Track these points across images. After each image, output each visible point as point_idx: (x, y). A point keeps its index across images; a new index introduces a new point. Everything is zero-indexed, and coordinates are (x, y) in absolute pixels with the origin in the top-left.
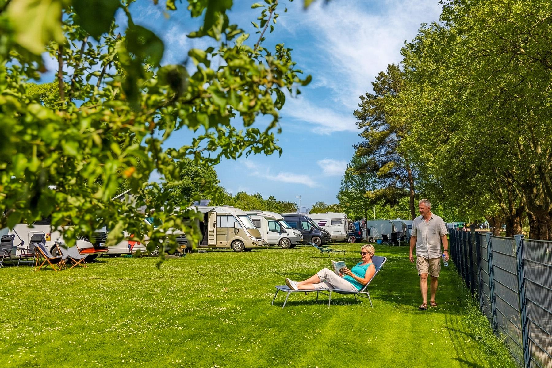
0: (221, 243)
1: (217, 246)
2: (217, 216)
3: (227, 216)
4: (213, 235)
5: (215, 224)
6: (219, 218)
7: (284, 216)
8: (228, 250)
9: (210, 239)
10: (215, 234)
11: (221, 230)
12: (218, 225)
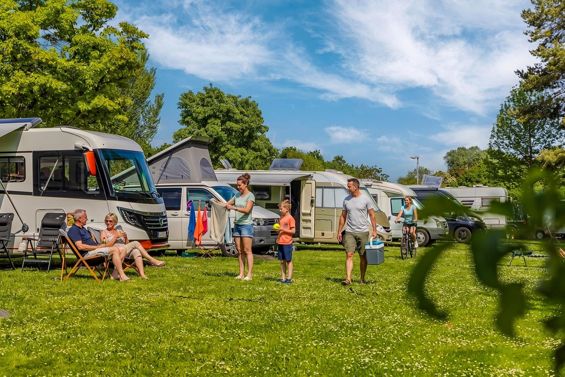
0: (323, 234)
1: (315, 240)
2: (317, 187)
3: (334, 188)
4: (310, 221)
5: (312, 202)
6: (319, 191)
7: (415, 190)
8: (335, 246)
9: (304, 228)
10: (312, 218)
11: (323, 213)
12: (318, 204)
